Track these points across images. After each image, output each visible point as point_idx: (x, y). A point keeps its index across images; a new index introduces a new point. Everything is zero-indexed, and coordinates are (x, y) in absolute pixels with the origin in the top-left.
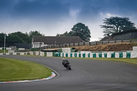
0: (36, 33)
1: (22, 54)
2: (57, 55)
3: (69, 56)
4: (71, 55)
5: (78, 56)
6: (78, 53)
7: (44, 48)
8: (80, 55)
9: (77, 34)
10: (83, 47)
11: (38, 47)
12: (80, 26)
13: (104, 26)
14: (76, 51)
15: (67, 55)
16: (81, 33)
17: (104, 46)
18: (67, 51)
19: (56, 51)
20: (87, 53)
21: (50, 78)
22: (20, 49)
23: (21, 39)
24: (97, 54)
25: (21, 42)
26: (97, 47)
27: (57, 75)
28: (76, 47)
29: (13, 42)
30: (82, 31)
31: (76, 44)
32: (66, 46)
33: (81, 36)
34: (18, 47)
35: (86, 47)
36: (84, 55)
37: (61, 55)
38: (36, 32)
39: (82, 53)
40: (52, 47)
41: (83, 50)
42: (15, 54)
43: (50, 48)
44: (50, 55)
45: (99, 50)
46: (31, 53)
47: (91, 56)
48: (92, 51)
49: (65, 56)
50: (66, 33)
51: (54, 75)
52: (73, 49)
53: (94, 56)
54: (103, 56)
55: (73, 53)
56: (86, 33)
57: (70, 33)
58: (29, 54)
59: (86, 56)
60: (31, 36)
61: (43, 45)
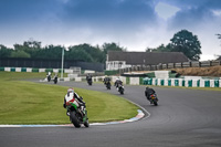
2: (146, 83)
3: (166, 84)
4: (170, 82)
5: (180, 84)
6: (180, 80)
7: (127, 70)
8: (184, 82)
9: (179, 49)
10: (189, 70)
11: (116, 69)
12: (184, 35)
14: (177, 77)
15: (162, 82)
16: (185, 47)
18: (162, 76)
19: (145, 76)
20: (195, 79)
21: (135, 119)
22: (87, 72)
23: (89, 56)
24: (212, 82)
25: (89, 60)
26: (211, 69)
27: (146, 115)
28: (178, 70)
29: (76, 61)
30: (188, 44)
31: (178, 64)
32: (161, 68)
33: (186, 52)
34: (83, 69)
35: (195, 70)
36: (190, 83)
37: (154, 82)
38: (114, 44)
39: (187, 78)
40: (139, 70)
41: (189, 75)
42: (78, 79)
43: (135, 70)
44: (135, 81)
45: (215, 75)
47: (202, 85)
48: (203, 76)
49: (159, 84)
50: (162, 47)
51: (141, 114)
52: (173, 72)
53: (207, 84)
55: (173, 80)
56: (193, 46)
57: (169, 46)
59: (194, 85)
60: (105, 51)
61: (124, 66)
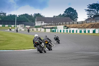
2: (53, 31)
3: (62, 32)
5: (69, 32)
6: (69, 30)
7: (44, 26)
8: (70, 31)
9: (68, 16)
10: (73, 26)
11: (40, 25)
14: (67, 28)
15: (61, 31)
17: (87, 25)
18: (60, 28)
19: (53, 28)
20: (75, 30)
23: (28, 19)
24: (83, 30)
25: (28, 21)
26: (82, 25)
28: (68, 25)
29: (22, 22)
30: (72, 14)
31: (68, 23)
32: (60, 25)
33: (71, 17)
34: (25, 25)
35: (75, 25)
36: (73, 31)
37: (57, 31)
38: (39, 14)
39: (72, 29)
40: (50, 25)
41: (72, 27)
42: (23, 30)
43: (48, 26)
44: (48, 30)
45: (84, 27)
46: (35, 29)
47: (78, 32)
48: (79, 28)
49: (59, 31)
50: (60, 15)
52: (65, 26)
53: (81, 32)
54: (87, 32)
55: (65, 30)
56: (74, 15)
57: (63, 15)
58: (33, 30)
59: (75, 32)
60: (35, 17)
61: (43, 24)
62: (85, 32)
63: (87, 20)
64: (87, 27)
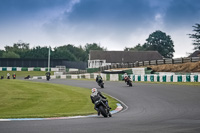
0: (94, 47)
1: (74, 77)
3: (143, 79)
4: (146, 77)
5: (155, 80)
6: (155, 76)
7: (107, 68)
8: (158, 78)
9: (154, 48)
11: (97, 67)
12: (159, 35)
13: (195, 36)
14: (152, 73)
15: (139, 78)
16: (160, 46)
17: (193, 65)
18: (139, 72)
19: (123, 72)
20: (169, 75)
21: (114, 112)
22: (71, 70)
23: (73, 55)
24: (184, 77)
25: (73, 60)
26: (184, 65)
27: (124, 108)
28: (153, 67)
29: (61, 60)
30: (162, 43)
31: (153, 62)
32: (138, 66)
33: (160, 50)
34: (68, 67)
35: (168, 67)
36: (164, 78)
37: (131, 78)
38: (95, 45)
39: (162, 74)
40: (118, 67)
41: (163, 71)
42: (64, 77)
43: (114, 68)
44: (114, 78)
45: (187, 70)
46: (88, 75)
47: (175, 80)
48: (176, 72)
49: (136, 79)
50: (139, 46)
51: (120, 107)
52: (149, 69)
53: (180, 79)
54: (192, 79)
55: (149, 76)
56: (167, 45)
57: (145, 46)
58: (84, 77)
59: (168, 80)
60: (87, 51)
61: (104, 64)
62: (189, 79)
63: (192, 55)
64: (194, 70)
